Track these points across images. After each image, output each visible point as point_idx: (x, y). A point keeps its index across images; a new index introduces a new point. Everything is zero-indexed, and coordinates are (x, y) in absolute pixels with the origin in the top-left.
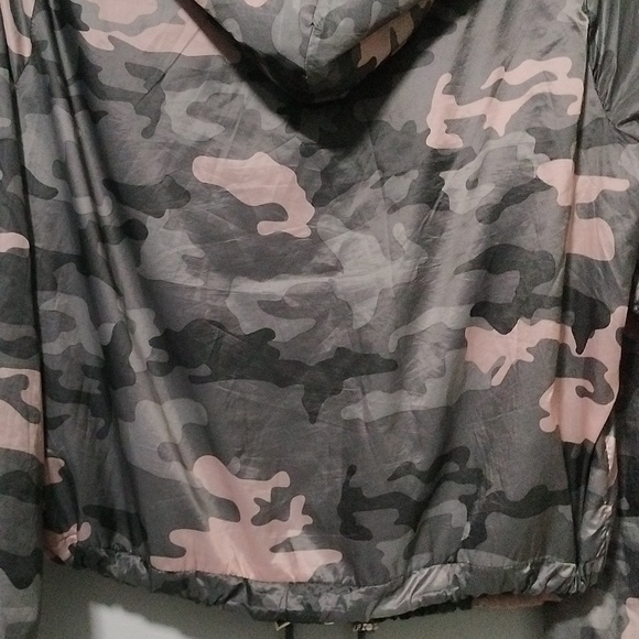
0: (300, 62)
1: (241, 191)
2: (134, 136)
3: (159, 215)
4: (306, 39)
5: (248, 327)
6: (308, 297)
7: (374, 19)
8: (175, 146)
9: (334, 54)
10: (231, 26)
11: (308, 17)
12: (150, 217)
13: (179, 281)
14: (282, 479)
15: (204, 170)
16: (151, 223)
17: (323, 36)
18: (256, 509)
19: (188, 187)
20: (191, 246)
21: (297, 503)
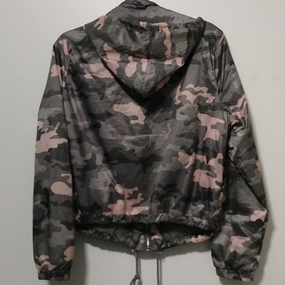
0: (140, 92)
1: (126, 113)
2: (98, 101)
3: (104, 121)
4: (142, 87)
5: (128, 149)
6: (144, 140)
7: (159, 80)
8: (109, 102)
9: (149, 90)
10: (123, 81)
11: (143, 81)
12: (102, 122)
13: (110, 138)
14: (136, 189)
15: (116, 108)
16: (102, 123)
17: (146, 86)
18: (128, 196)
19: (112, 113)
20: (113, 129)
21: (140, 195)
